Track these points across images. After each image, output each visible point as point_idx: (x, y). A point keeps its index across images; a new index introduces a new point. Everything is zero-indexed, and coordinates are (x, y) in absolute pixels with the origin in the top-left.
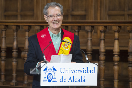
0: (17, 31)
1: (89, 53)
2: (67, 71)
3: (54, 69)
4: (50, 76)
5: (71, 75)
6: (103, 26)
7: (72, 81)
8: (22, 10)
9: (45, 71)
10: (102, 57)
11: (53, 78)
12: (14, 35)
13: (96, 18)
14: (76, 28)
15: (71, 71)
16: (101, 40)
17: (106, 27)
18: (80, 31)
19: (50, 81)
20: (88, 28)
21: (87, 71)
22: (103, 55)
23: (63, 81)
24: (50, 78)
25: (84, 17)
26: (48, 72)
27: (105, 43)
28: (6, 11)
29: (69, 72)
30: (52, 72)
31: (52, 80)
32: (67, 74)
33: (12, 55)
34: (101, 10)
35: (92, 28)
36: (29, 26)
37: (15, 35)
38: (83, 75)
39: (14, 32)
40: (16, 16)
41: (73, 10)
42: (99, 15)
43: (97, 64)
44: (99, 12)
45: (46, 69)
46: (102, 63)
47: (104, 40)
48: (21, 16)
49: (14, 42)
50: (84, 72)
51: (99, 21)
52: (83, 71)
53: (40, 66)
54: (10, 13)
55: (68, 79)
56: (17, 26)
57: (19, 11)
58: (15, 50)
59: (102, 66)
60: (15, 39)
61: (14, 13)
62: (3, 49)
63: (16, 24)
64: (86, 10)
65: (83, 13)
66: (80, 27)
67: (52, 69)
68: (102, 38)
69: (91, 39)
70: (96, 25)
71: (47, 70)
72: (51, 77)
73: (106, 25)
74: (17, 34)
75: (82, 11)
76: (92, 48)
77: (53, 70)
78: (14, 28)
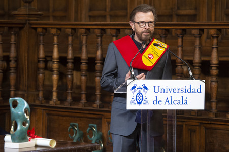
0: (101, 37)
1: (196, 66)
2: (162, 90)
3: (145, 88)
4: (139, 96)
5: (168, 95)
6: (215, 29)
7: (170, 103)
8: (111, 9)
9: (133, 90)
10: (214, 71)
11: (144, 99)
12: (97, 41)
13: (209, 19)
14: (179, 32)
15: (168, 90)
16: (213, 48)
17: (219, 30)
18: (185, 35)
19: (139, 103)
20: (195, 32)
21: (191, 90)
22: (215, 68)
23: (158, 103)
24: (139, 99)
25: (193, 17)
26: (137, 92)
27: (218, 52)
28: (91, 10)
29: (165, 91)
30: (142, 92)
31: (142, 103)
32: (163, 93)
33: (95, 67)
34: (216, 8)
35: (201, 32)
36: (117, 29)
37: (99, 42)
38: (185, 95)
39: (98, 38)
40: (104, 17)
41: (178, 8)
42: (213, 14)
43: (204, 80)
44: (213, 10)
45: (134, 88)
46: (215, 79)
47: (217, 48)
48: (111, 16)
49: (97, 50)
50: (187, 91)
51: (213, 22)
52: (184, 90)
53: (126, 83)
54: (96, 13)
55: (164, 101)
56: (101, 29)
57: (108, 10)
58: (98, 62)
59: (214, 83)
60: (99, 47)
61: (102, 12)
62: (83, 60)
63: (100, 27)
64: (196, 9)
65: (192, 12)
66: (184, 30)
67: (142, 87)
68: (215, 45)
69: (200, 47)
70: (207, 27)
71: (136, 89)
72: (141, 98)
73: (219, 27)
74: (101, 41)
75: (191, 9)
76: (200, 58)
77: (143, 89)
78: (98, 32)
